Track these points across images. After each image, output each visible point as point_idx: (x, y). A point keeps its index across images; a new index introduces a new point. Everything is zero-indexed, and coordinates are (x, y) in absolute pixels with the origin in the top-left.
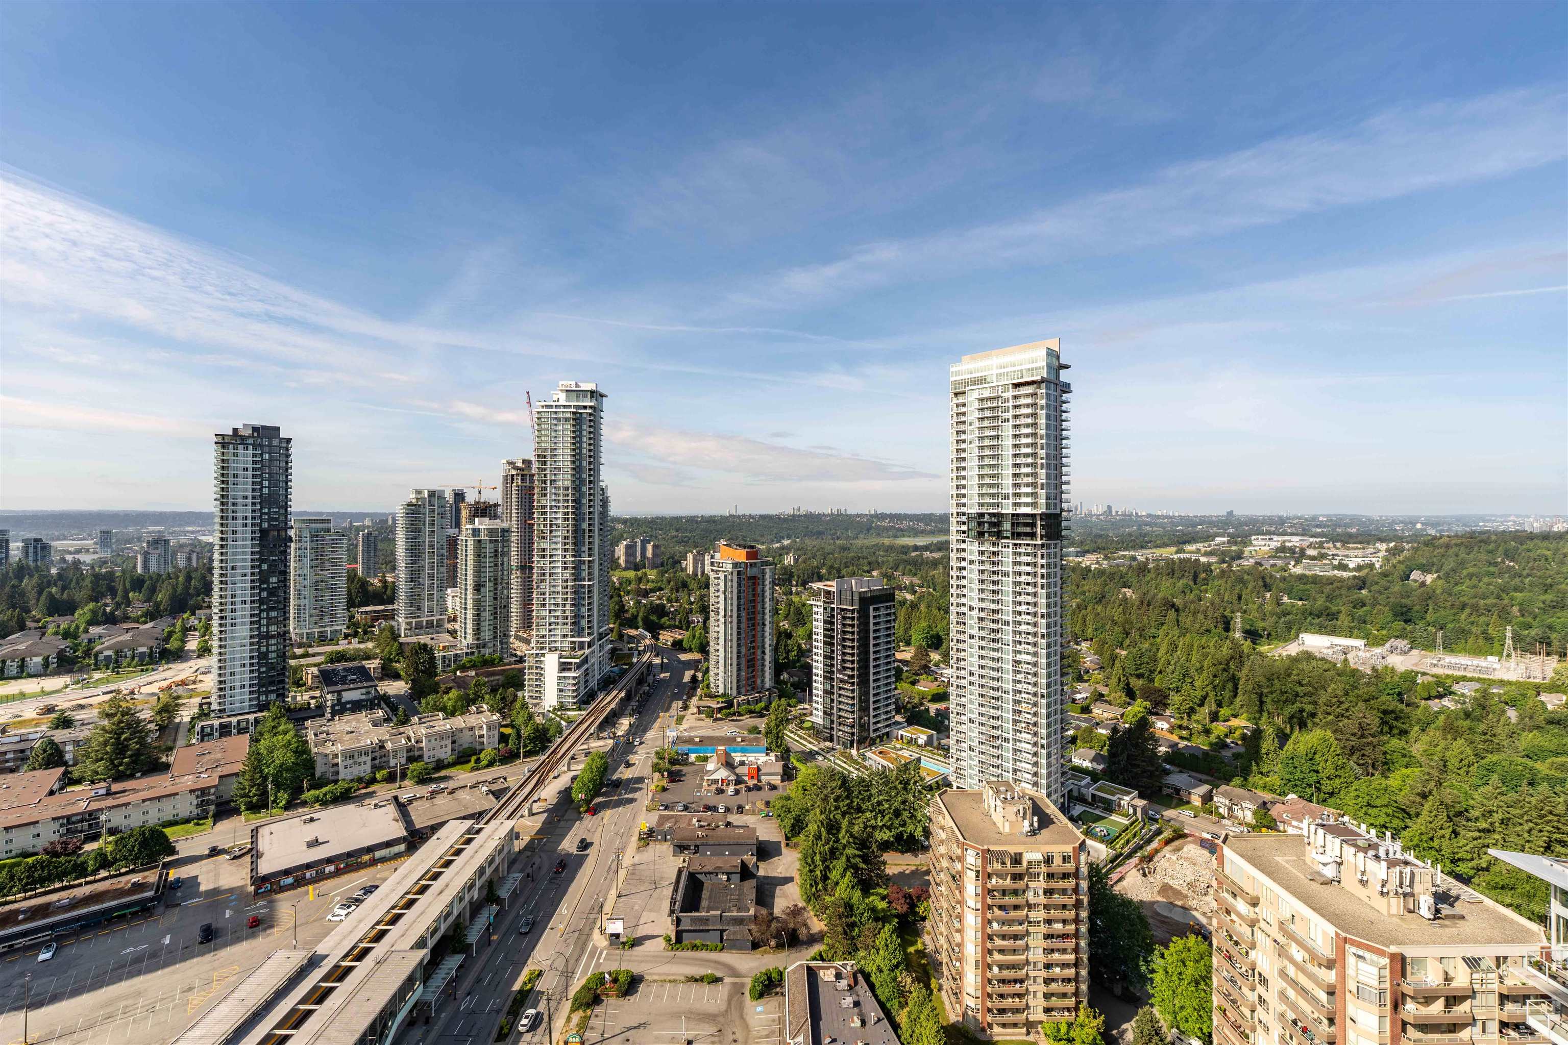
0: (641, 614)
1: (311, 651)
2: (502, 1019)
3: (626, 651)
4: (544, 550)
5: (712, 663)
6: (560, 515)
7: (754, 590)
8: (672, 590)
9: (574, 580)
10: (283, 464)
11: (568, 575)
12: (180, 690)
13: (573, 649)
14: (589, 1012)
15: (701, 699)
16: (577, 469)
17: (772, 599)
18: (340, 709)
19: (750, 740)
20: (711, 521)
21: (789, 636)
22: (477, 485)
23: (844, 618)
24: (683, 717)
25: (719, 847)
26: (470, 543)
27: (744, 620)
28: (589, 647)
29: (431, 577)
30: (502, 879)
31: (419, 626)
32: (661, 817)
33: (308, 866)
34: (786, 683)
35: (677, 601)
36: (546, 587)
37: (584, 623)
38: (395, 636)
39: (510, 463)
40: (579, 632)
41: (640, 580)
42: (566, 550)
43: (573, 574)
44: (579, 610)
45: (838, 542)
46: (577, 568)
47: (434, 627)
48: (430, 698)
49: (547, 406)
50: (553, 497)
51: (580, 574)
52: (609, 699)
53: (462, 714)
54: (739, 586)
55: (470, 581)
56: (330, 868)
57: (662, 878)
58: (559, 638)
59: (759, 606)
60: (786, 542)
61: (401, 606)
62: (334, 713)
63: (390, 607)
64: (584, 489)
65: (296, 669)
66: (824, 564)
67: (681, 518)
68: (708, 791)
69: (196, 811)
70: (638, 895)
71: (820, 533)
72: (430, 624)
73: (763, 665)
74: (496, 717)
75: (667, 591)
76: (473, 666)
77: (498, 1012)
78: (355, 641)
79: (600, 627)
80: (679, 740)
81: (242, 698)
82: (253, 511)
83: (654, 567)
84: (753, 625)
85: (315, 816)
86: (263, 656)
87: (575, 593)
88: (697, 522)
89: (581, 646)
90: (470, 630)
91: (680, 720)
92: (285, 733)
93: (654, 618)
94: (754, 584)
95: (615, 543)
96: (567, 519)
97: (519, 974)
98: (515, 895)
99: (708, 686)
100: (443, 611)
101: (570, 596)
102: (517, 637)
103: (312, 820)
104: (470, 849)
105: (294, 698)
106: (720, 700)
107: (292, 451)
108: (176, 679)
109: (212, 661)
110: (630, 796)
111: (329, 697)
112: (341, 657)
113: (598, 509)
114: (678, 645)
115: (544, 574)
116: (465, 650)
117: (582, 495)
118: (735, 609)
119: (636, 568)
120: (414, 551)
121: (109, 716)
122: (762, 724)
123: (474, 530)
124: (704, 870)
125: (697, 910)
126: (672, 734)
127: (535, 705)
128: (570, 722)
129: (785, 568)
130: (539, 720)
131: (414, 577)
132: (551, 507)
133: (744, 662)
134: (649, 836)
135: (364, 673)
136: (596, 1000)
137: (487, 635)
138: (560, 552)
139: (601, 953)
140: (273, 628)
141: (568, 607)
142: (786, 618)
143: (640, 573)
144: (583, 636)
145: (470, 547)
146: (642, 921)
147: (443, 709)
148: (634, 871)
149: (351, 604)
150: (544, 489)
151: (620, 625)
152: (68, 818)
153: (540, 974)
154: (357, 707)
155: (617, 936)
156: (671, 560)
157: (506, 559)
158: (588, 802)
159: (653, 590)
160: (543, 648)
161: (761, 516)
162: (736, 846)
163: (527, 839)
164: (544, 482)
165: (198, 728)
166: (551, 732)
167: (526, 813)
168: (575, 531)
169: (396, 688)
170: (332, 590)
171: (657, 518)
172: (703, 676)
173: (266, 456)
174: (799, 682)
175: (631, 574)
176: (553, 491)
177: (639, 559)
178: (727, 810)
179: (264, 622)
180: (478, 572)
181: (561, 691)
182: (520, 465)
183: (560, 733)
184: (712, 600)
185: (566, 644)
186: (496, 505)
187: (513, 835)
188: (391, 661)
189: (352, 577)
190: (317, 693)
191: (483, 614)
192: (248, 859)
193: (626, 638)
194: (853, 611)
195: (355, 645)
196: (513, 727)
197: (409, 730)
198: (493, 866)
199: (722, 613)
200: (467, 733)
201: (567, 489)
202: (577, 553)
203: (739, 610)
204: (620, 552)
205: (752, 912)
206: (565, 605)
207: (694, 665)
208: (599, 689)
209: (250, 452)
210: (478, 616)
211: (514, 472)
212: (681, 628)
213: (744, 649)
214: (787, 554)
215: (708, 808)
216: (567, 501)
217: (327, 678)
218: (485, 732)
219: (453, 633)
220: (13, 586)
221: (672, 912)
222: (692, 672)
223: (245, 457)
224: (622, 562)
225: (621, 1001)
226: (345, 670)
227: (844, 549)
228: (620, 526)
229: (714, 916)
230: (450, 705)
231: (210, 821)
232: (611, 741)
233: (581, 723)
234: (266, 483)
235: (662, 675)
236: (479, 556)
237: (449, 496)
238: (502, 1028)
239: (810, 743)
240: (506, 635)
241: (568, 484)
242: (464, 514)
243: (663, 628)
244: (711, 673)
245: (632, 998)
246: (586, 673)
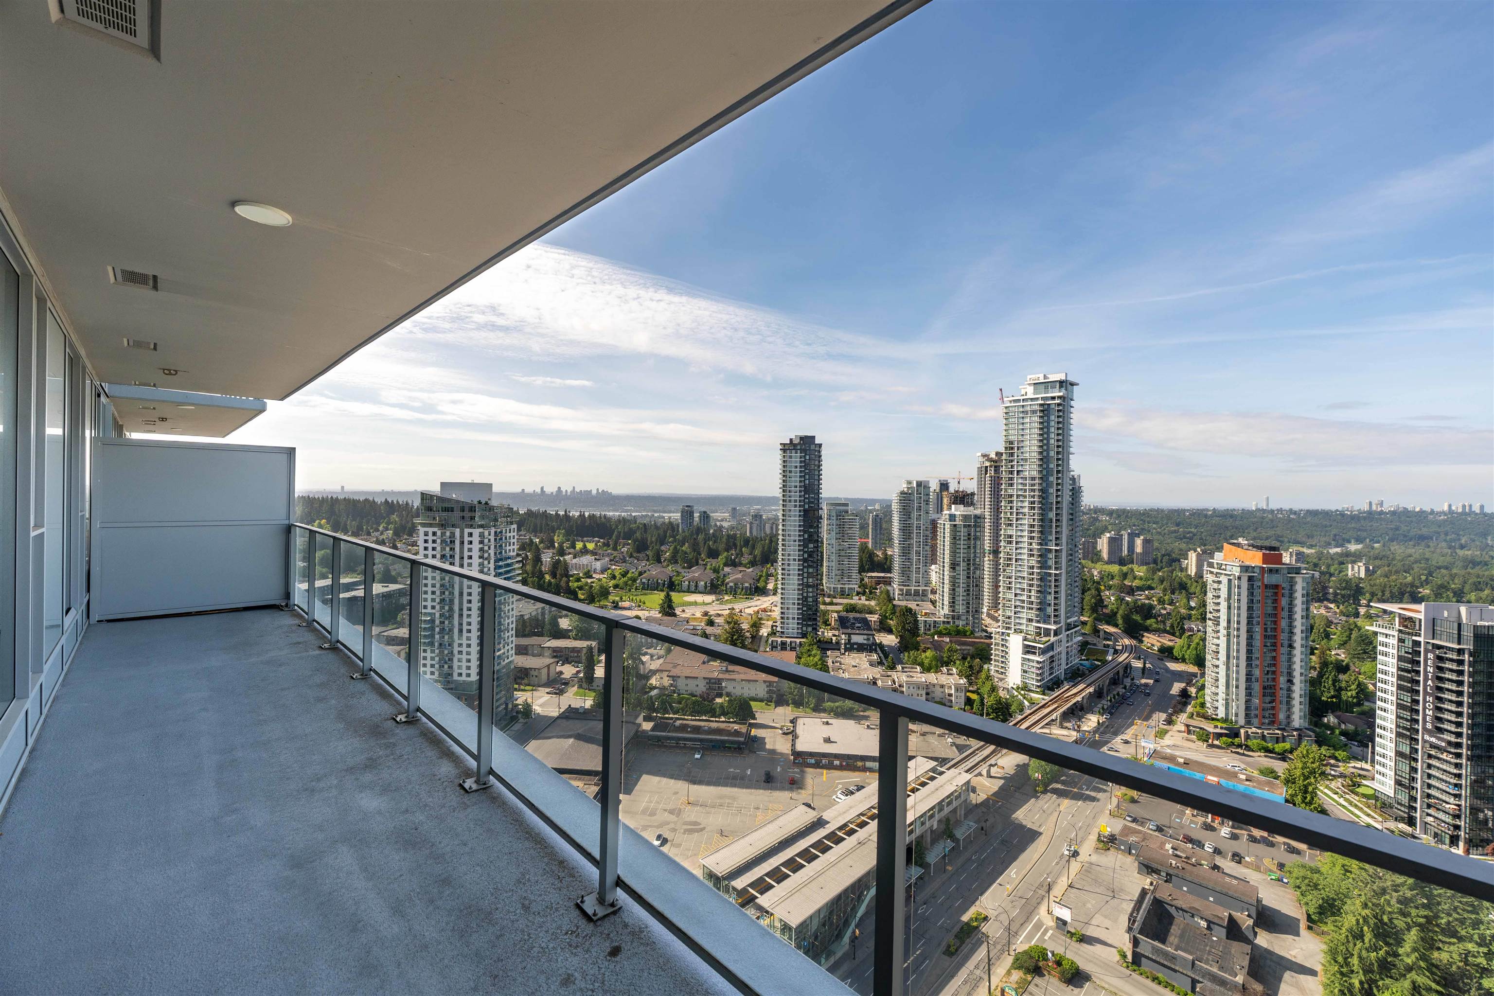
0: (1121, 612)
1: (835, 601)
2: (950, 939)
3: (1101, 647)
4: (1011, 536)
5: (1208, 680)
6: (1026, 504)
7: (1275, 601)
8: (1165, 590)
9: (1040, 568)
10: (817, 463)
11: (1033, 562)
12: (762, 615)
13: (1038, 634)
14: (1029, 978)
15: (1191, 716)
16: (1044, 459)
17: (1307, 616)
18: (851, 647)
19: (1259, 782)
20: (1228, 515)
21: (1343, 668)
22: (956, 475)
23: (1440, 659)
24: (1166, 732)
25: (1200, 888)
26: (947, 526)
27: (1258, 637)
28: (1056, 634)
29: (918, 553)
30: (958, 823)
31: (908, 593)
32: (1125, 827)
33: (824, 755)
34: (1332, 729)
35: (1171, 603)
36: (1012, 570)
37: (1050, 610)
38: (890, 599)
39: (984, 456)
40: (1046, 619)
41: (1125, 576)
42: (1032, 538)
43: (1038, 562)
44: (1045, 597)
45: (1461, 553)
46: (1043, 556)
47: (920, 595)
48: (912, 653)
49: (1015, 401)
50: (1020, 487)
51: (1046, 562)
52: (1075, 691)
53: (936, 672)
54: (1251, 593)
55: (947, 560)
56: (837, 763)
57: (1122, 890)
58: (1024, 621)
59: (1284, 624)
60: (1353, 547)
61: (895, 575)
62: (846, 650)
63: (889, 575)
64: (1051, 479)
65: (826, 612)
66: (1427, 582)
67: (1184, 511)
68: (1192, 822)
69: (766, 696)
70: (1093, 895)
71: (1422, 538)
72: (917, 593)
73: (1289, 697)
74: (963, 681)
75: (1159, 592)
76: (948, 634)
77: (948, 931)
78: (863, 598)
79: (1068, 618)
80: (1155, 754)
81: (793, 626)
82: (800, 496)
83: (1142, 564)
84: (1274, 645)
85: (830, 721)
86: (805, 599)
87: (1041, 579)
88: (1206, 516)
89: (1047, 632)
90: (946, 602)
91: (1161, 734)
92: (815, 656)
93: (1137, 617)
94: (1276, 594)
95: (1098, 534)
96: (1033, 508)
97: (967, 909)
98: (969, 841)
99: (1203, 705)
100: (928, 583)
101: (1035, 582)
102: (989, 615)
103: (827, 723)
104: (932, 785)
105: (823, 633)
106: (1219, 724)
107: (823, 453)
108: (763, 607)
109: (777, 599)
110: (1093, 794)
111: (843, 636)
112: (852, 609)
113: (1066, 499)
114: (1167, 652)
115: (1010, 559)
116: (942, 619)
117: (1049, 485)
118: (1244, 622)
119: (1122, 562)
120: (906, 530)
121: (729, 623)
122: (1280, 767)
123: (951, 515)
124: (1174, 903)
125: (1163, 942)
126: (1148, 745)
127: (1001, 680)
128: (1032, 703)
129: (1348, 581)
130: (1002, 694)
131: (906, 552)
132: (1018, 496)
133: (1257, 687)
134: (1109, 842)
135: (866, 624)
136: (1037, 971)
137: (961, 609)
138: (1026, 539)
139: (1046, 931)
140: (810, 580)
141: (1033, 593)
142: (1342, 645)
143: (1125, 569)
144: (1049, 624)
145: (947, 530)
146: (1094, 922)
147: (921, 664)
148: (1088, 869)
149: (862, 570)
150: (1011, 479)
151: (1095, 619)
152: (710, 679)
153: (986, 919)
154: (861, 648)
155: (1065, 923)
156: (1166, 558)
157: (978, 543)
158: (1046, 785)
159: (1141, 589)
160: (1009, 628)
161: (1309, 512)
162: (1225, 896)
163: (982, 797)
164: (1011, 472)
165: (770, 641)
166: (1013, 708)
167: (984, 773)
168: (1042, 520)
169: (889, 640)
170: (849, 557)
171: (1151, 510)
172: (1197, 693)
173: (808, 457)
174: (1356, 731)
175: (1115, 568)
176: (1020, 481)
177: (1125, 552)
178: (1217, 851)
179: (805, 575)
180: (954, 552)
181: (1025, 672)
182: (993, 456)
183: (1022, 711)
184: (1210, 607)
185: (1031, 628)
186: (973, 494)
187: (969, 788)
188: (886, 618)
189: (863, 548)
190: (837, 633)
191: (957, 589)
192: (790, 737)
193: (1102, 633)
194: (1460, 652)
195: (863, 601)
196: (978, 694)
197: (894, 675)
198: (951, 808)
199: (1223, 623)
200: (938, 689)
201: (1033, 479)
202: (1043, 542)
203: (1249, 623)
204: (1103, 544)
205: (1240, 979)
206: (1030, 591)
207: (1188, 678)
208: (1066, 679)
209: (799, 454)
210: (953, 590)
211: (988, 464)
212: (1173, 634)
213: (1257, 672)
214: (1354, 562)
215: (1189, 839)
216: (1034, 490)
217: (843, 622)
218: (953, 692)
219: (934, 603)
220: (695, 539)
221: (1130, 930)
222: (1183, 685)
223: (796, 458)
224: (1105, 555)
225: (1063, 986)
226: (855, 619)
227: (1473, 563)
228: (1104, 518)
229: (1185, 959)
230: (926, 662)
231: (773, 705)
232: (1075, 733)
233: (1043, 706)
234: (807, 477)
235: (1143, 681)
236: (954, 538)
237: (934, 486)
238: (949, 946)
239: (1368, 815)
240: (978, 611)
241: (1035, 474)
242: (946, 501)
243: (1148, 630)
244: (1207, 691)
245: (1076, 990)
246: (1052, 660)
